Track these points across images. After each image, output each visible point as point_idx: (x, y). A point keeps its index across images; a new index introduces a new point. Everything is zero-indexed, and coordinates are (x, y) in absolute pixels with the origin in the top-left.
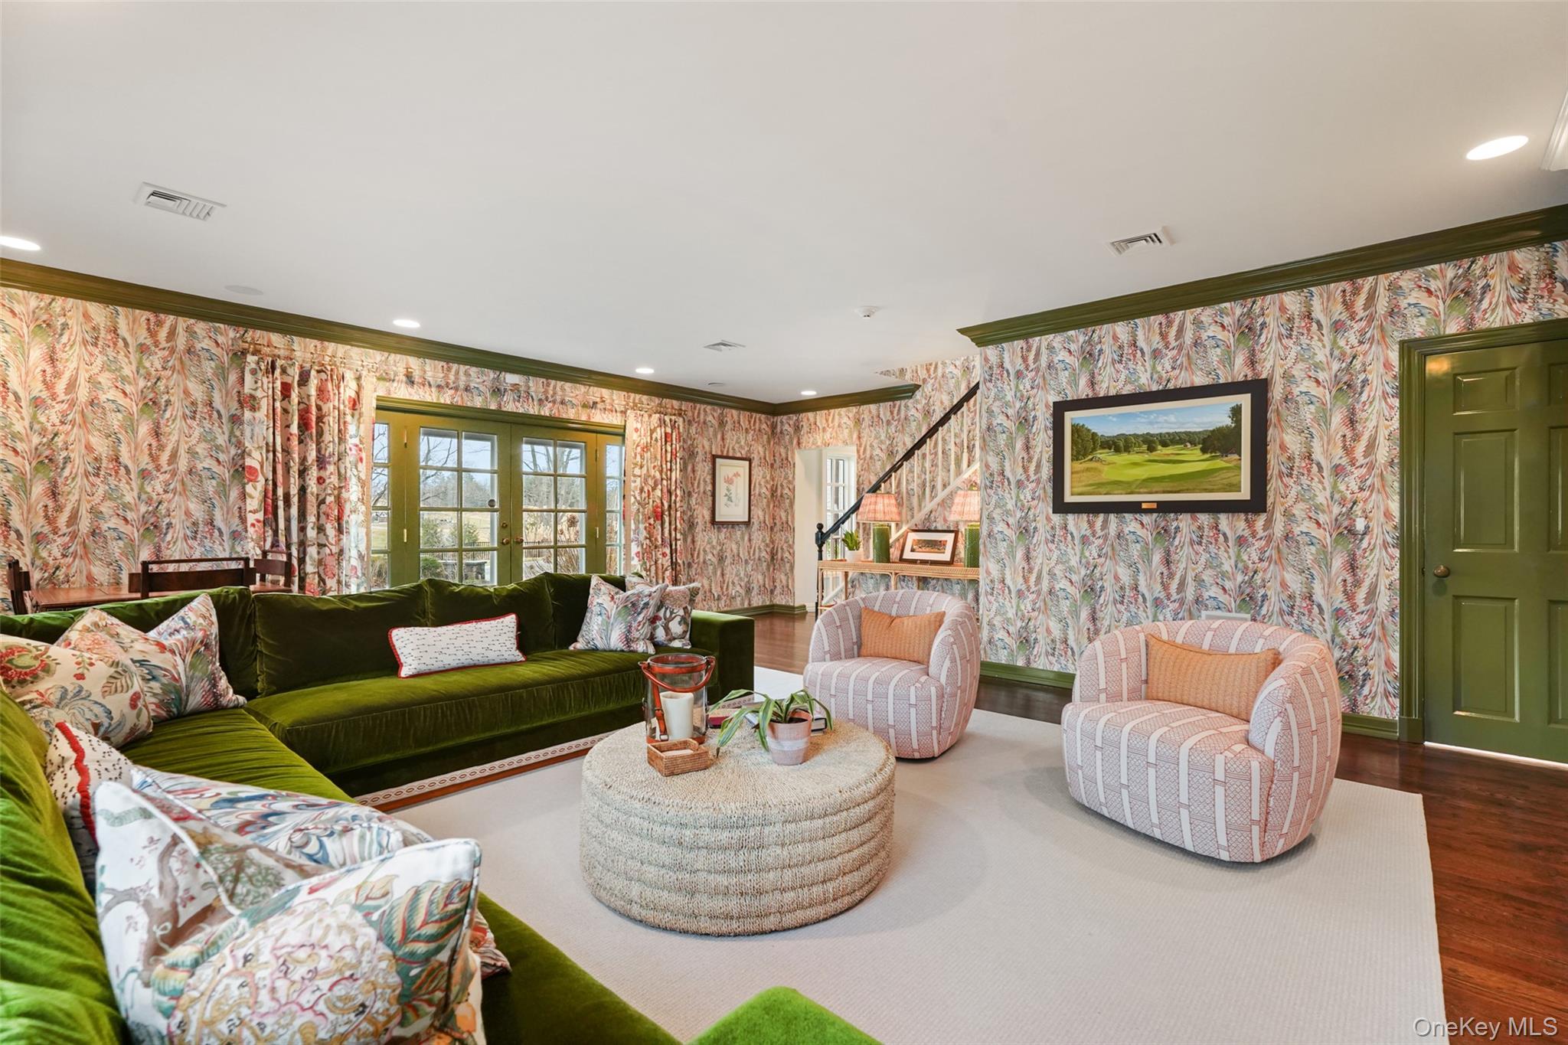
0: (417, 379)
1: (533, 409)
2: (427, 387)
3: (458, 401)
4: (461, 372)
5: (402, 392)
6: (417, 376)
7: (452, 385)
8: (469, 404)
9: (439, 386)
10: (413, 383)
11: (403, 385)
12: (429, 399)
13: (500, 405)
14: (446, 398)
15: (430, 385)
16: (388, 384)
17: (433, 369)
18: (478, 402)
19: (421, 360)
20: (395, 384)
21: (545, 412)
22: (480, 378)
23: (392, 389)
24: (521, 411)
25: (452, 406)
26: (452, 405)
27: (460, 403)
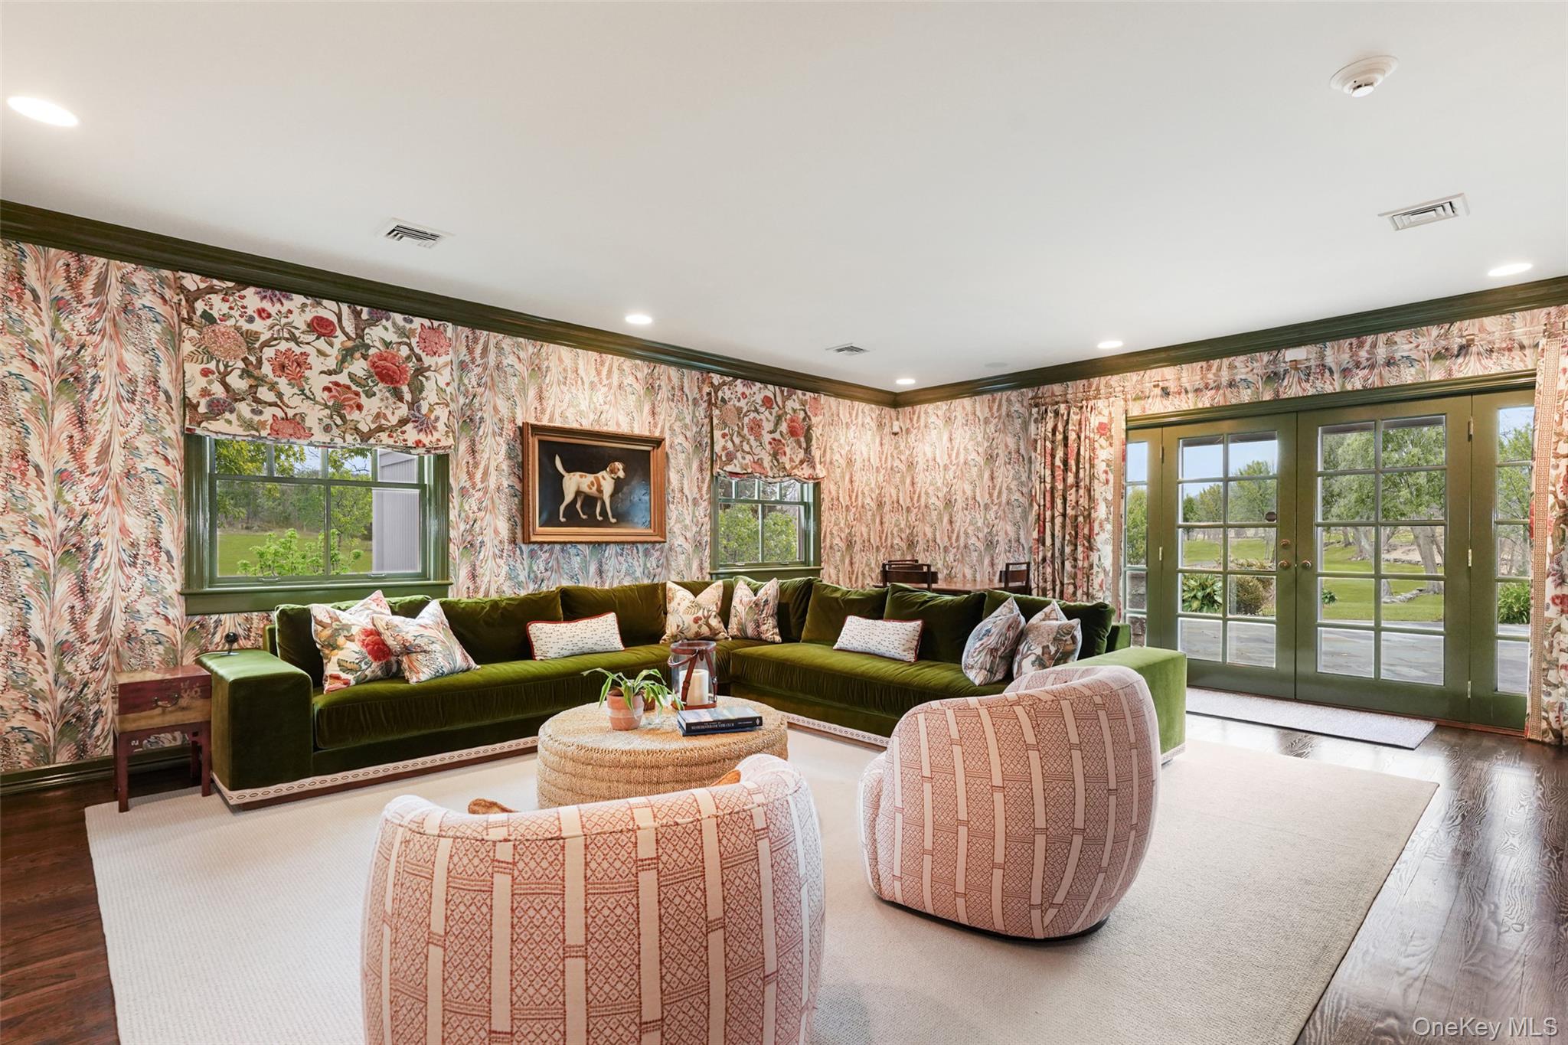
0: (1172, 388)
1: (1331, 386)
2: (1183, 395)
3: (1220, 400)
4: (1222, 369)
5: (1157, 407)
6: (1172, 387)
7: (1212, 385)
8: (1234, 402)
9: (1197, 390)
10: (1168, 394)
11: (1159, 399)
12: (1185, 407)
13: (1277, 393)
14: (1205, 401)
15: (1187, 392)
16: (1143, 402)
17: (1189, 374)
18: (1246, 396)
19: (1178, 367)
20: (1150, 400)
21: (1356, 383)
22: (1245, 368)
23: (1147, 406)
24: (1311, 392)
25: (1212, 409)
26: (1212, 407)
27: (1222, 403)
